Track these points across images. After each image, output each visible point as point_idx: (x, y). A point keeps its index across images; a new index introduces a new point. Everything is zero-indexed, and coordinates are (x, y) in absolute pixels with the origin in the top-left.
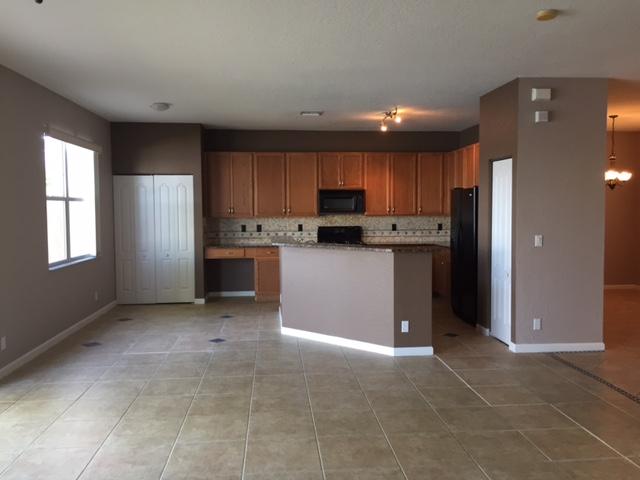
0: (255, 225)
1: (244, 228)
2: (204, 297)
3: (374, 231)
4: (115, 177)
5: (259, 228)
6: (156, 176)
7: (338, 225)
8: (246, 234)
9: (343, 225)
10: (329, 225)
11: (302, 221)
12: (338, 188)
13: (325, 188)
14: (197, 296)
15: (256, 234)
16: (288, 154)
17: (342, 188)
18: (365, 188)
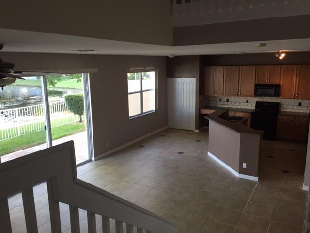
0: (226, 99)
1: (221, 100)
2: (199, 129)
3: (287, 106)
4: (168, 78)
5: (228, 100)
6: (182, 78)
7: (267, 101)
8: (222, 103)
9: (270, 101)
10: (262, 101)
11: (248, 98)
12: (266, 83)
13: (259, 83)
14: (196, 129)
15: (226, 103)
16: (241, 67)
17: (268, 83)
18: (281, 84)
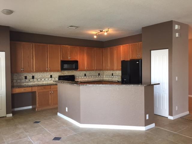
0: (31, 76)
2: (12, 113)
3: (78, 77)
7: (66, 75)
8: (27, 80)
13: (63, 60)
15: (32, 80)
16: (48, 45)
17: (70, 60)
18: (78, 60)
